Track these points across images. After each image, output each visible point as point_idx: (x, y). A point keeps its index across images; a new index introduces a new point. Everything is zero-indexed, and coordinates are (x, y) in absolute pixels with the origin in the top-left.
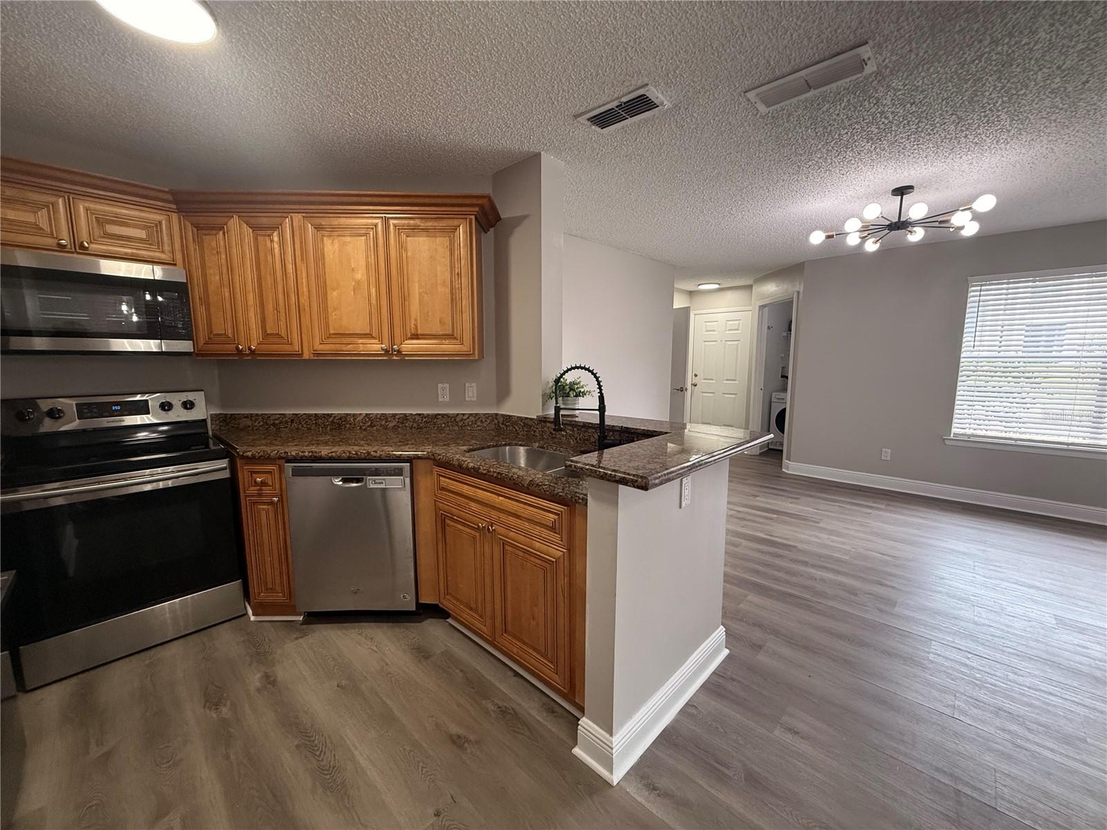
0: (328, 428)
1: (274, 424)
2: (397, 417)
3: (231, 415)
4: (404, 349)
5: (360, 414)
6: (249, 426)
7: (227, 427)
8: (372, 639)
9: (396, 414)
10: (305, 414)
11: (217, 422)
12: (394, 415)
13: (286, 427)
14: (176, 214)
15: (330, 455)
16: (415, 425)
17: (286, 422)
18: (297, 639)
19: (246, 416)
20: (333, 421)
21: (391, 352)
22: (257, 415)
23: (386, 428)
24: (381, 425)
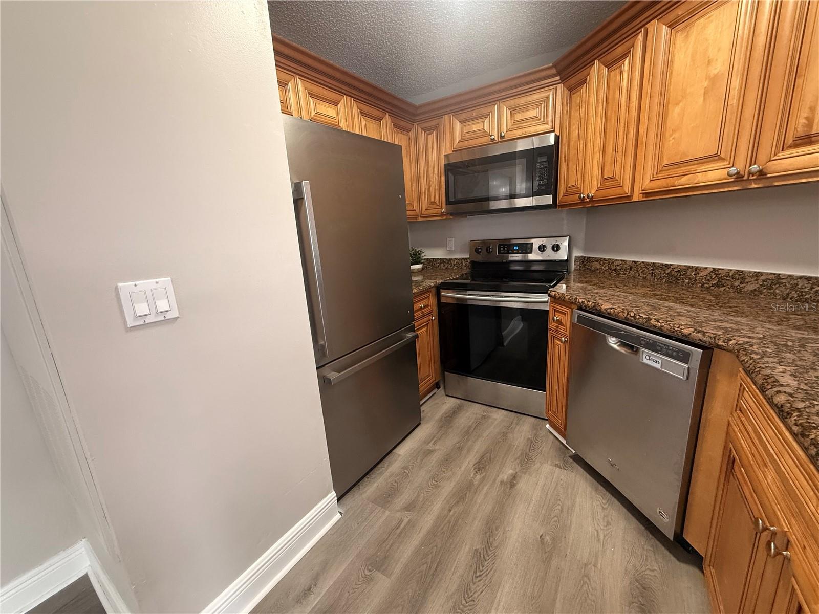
0: (664, 281)
1: (615, 270)
2: (762, 278)
3: (588, 258)
4: (769, 170)
5: (706, 268)
6: (598, 269)
7: (584, 268)
8: (608, 523)
9: (761, 274)
10: (643, 262)
11: (579, 263)
12: (757, 275)
13: (625, 274)
14: (560, 85)
15: (609, 310)
16: (794, 294)
17: (626, 269)
18: (556, 465)
19: (598, 260)
20: (670, 274)
21: (745, 178)
22: (605, 260)
23: (739, 291)
24: (732, 286)
